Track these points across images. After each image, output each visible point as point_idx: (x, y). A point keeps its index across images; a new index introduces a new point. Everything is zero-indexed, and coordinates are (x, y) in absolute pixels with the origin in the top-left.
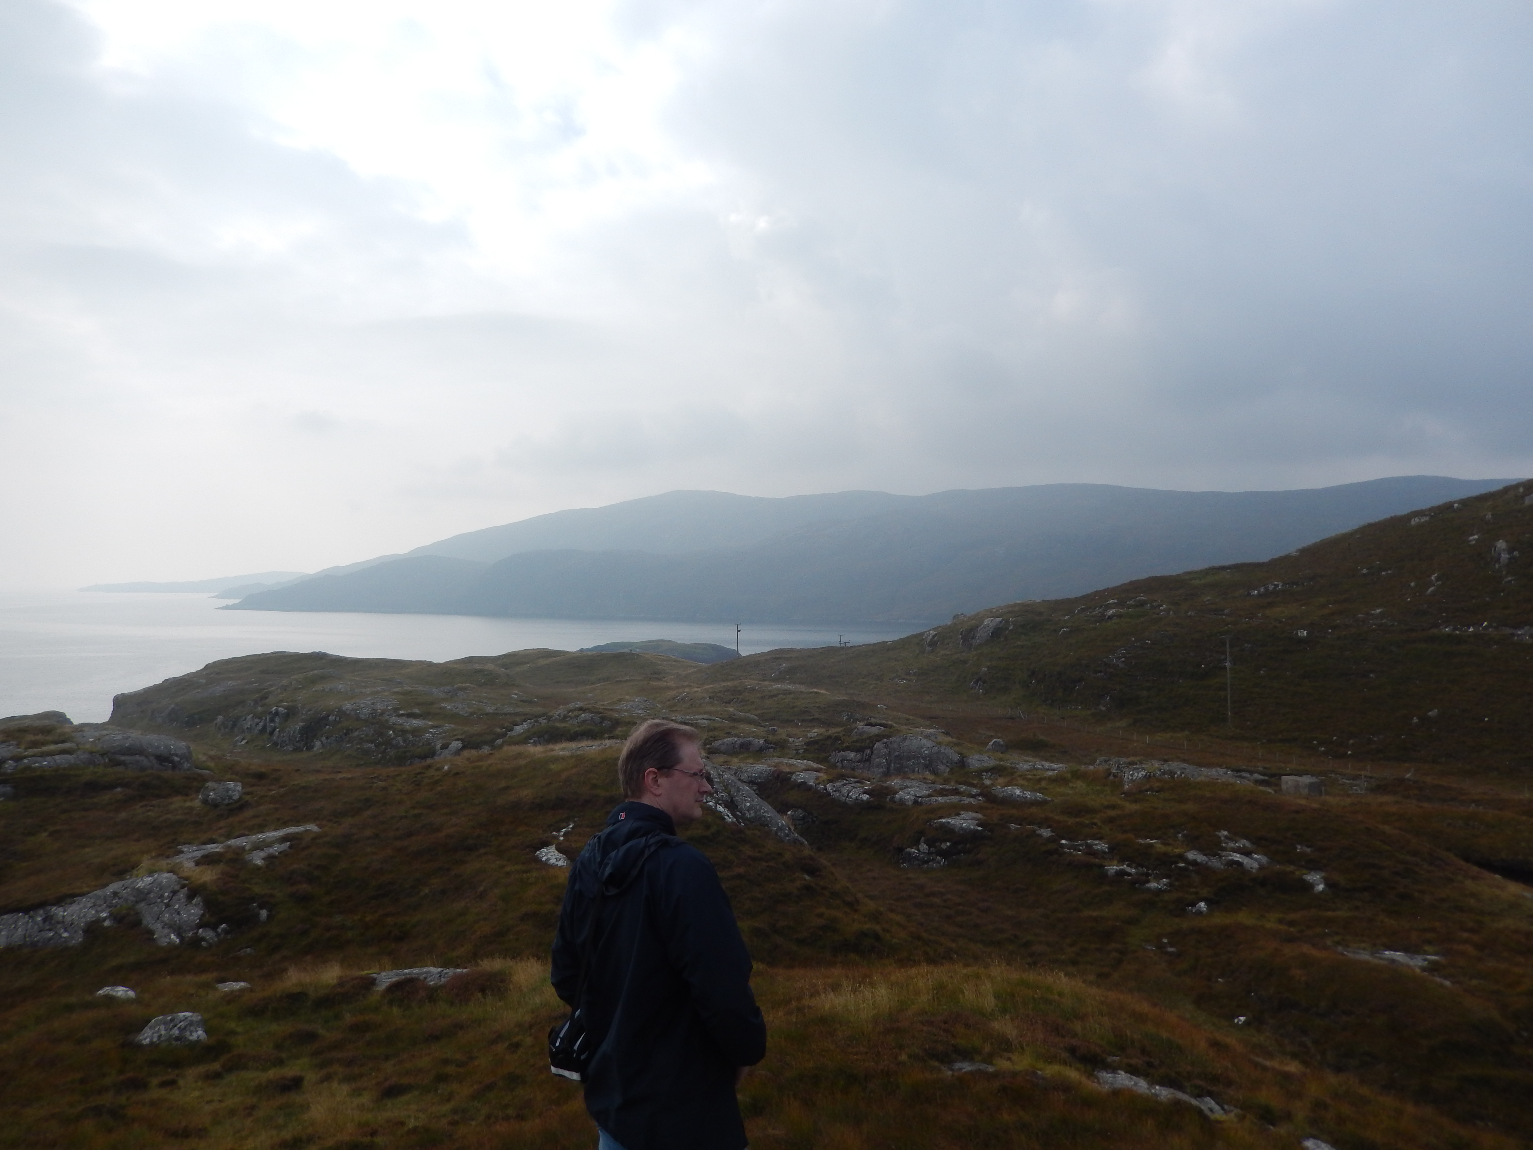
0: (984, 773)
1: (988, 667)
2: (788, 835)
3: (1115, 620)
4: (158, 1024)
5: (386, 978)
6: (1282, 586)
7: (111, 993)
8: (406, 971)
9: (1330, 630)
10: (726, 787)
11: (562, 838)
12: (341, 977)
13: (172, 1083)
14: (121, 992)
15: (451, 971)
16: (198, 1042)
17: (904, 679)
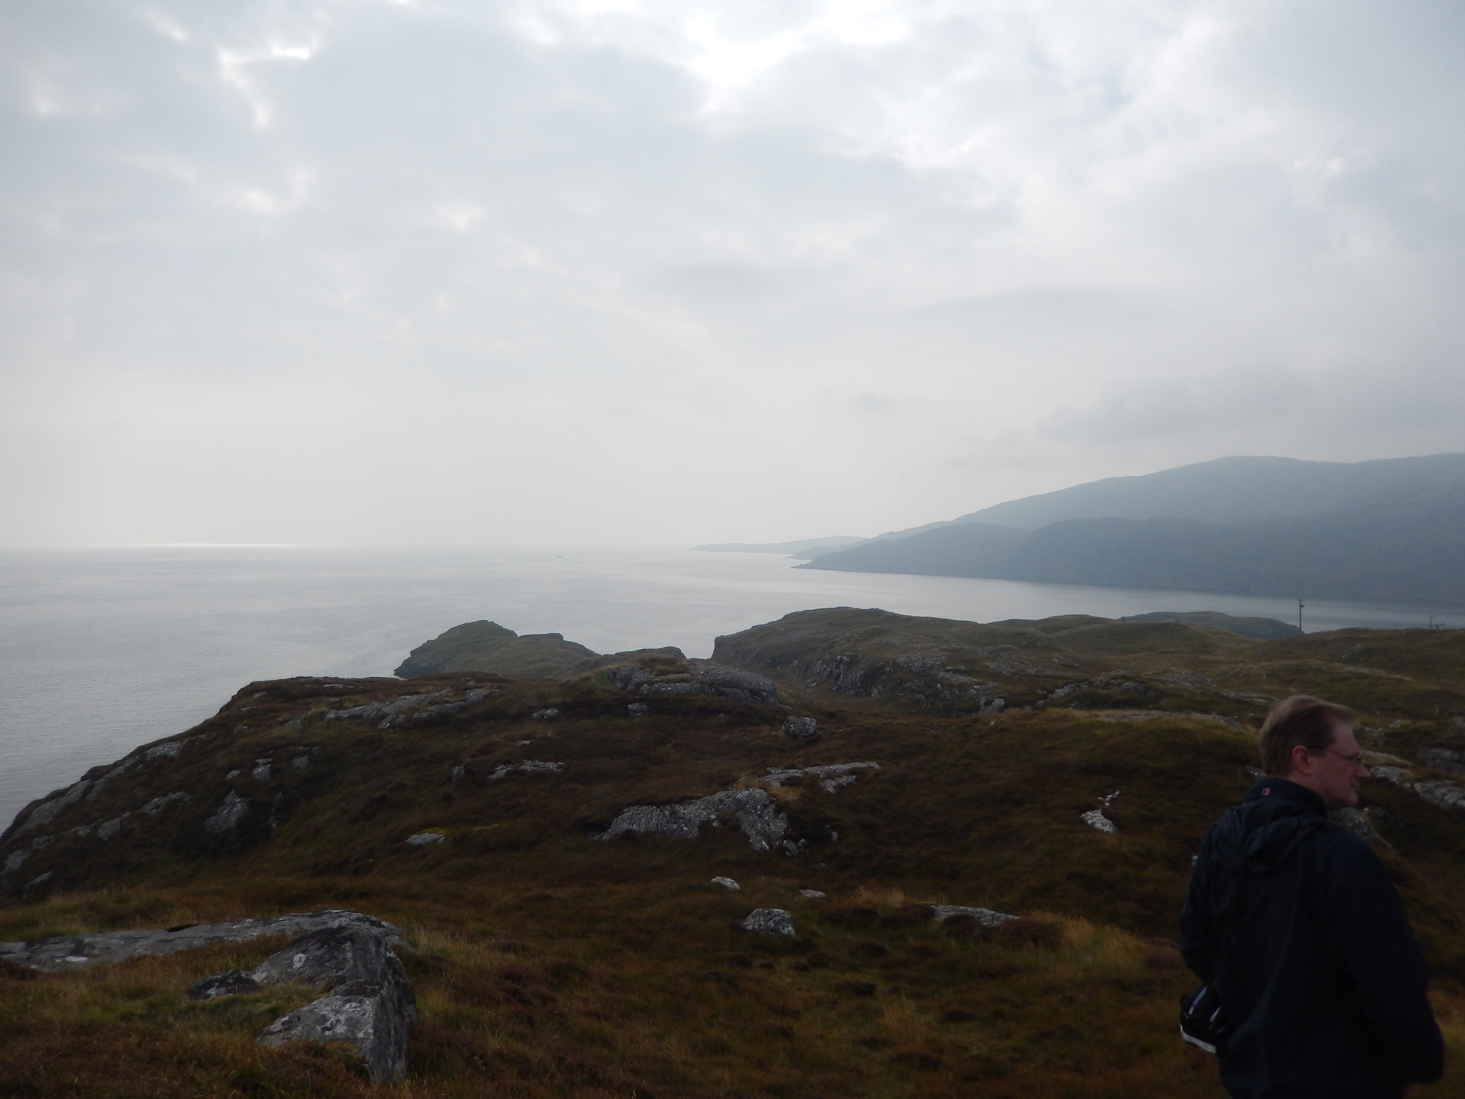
5: (944, 911)
7: (721, 882)
8: (962, 908)
11: (1107, 804)
12: (904, 903)
13: (769, 967)
14: (728, 882)
15: (1003, 916)
16: (788, 936)
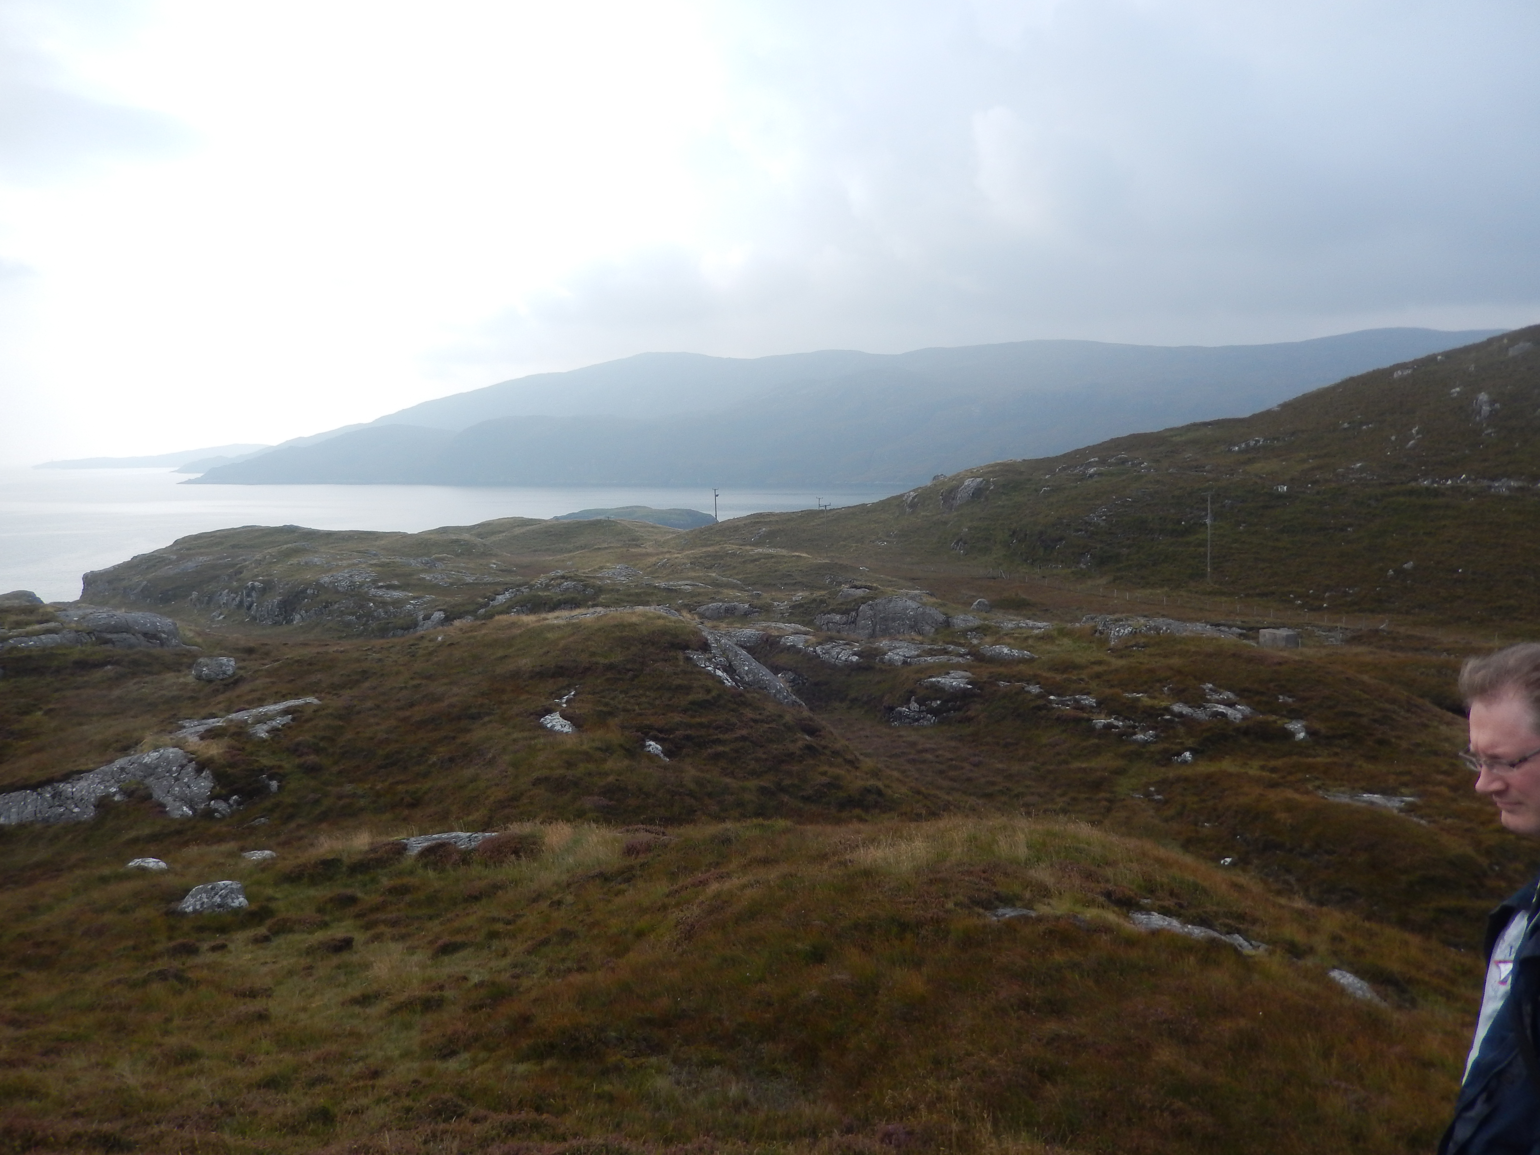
0: (969, 633)
1: (970, 528)
2: (786, 698)
3: (1096, 478)
4: (199, 892)
5: (417, 844)
6: (1263, 442)
7: (142, 864)
8: (435, 836)
9: (1309, 485)
10: (724, 652)
11: (564, 705)
12: (372, 843)
13: (223, 947)
14: (151, 863)
15: (480, 836)
16: (240, 908)
17: (884, 541)
